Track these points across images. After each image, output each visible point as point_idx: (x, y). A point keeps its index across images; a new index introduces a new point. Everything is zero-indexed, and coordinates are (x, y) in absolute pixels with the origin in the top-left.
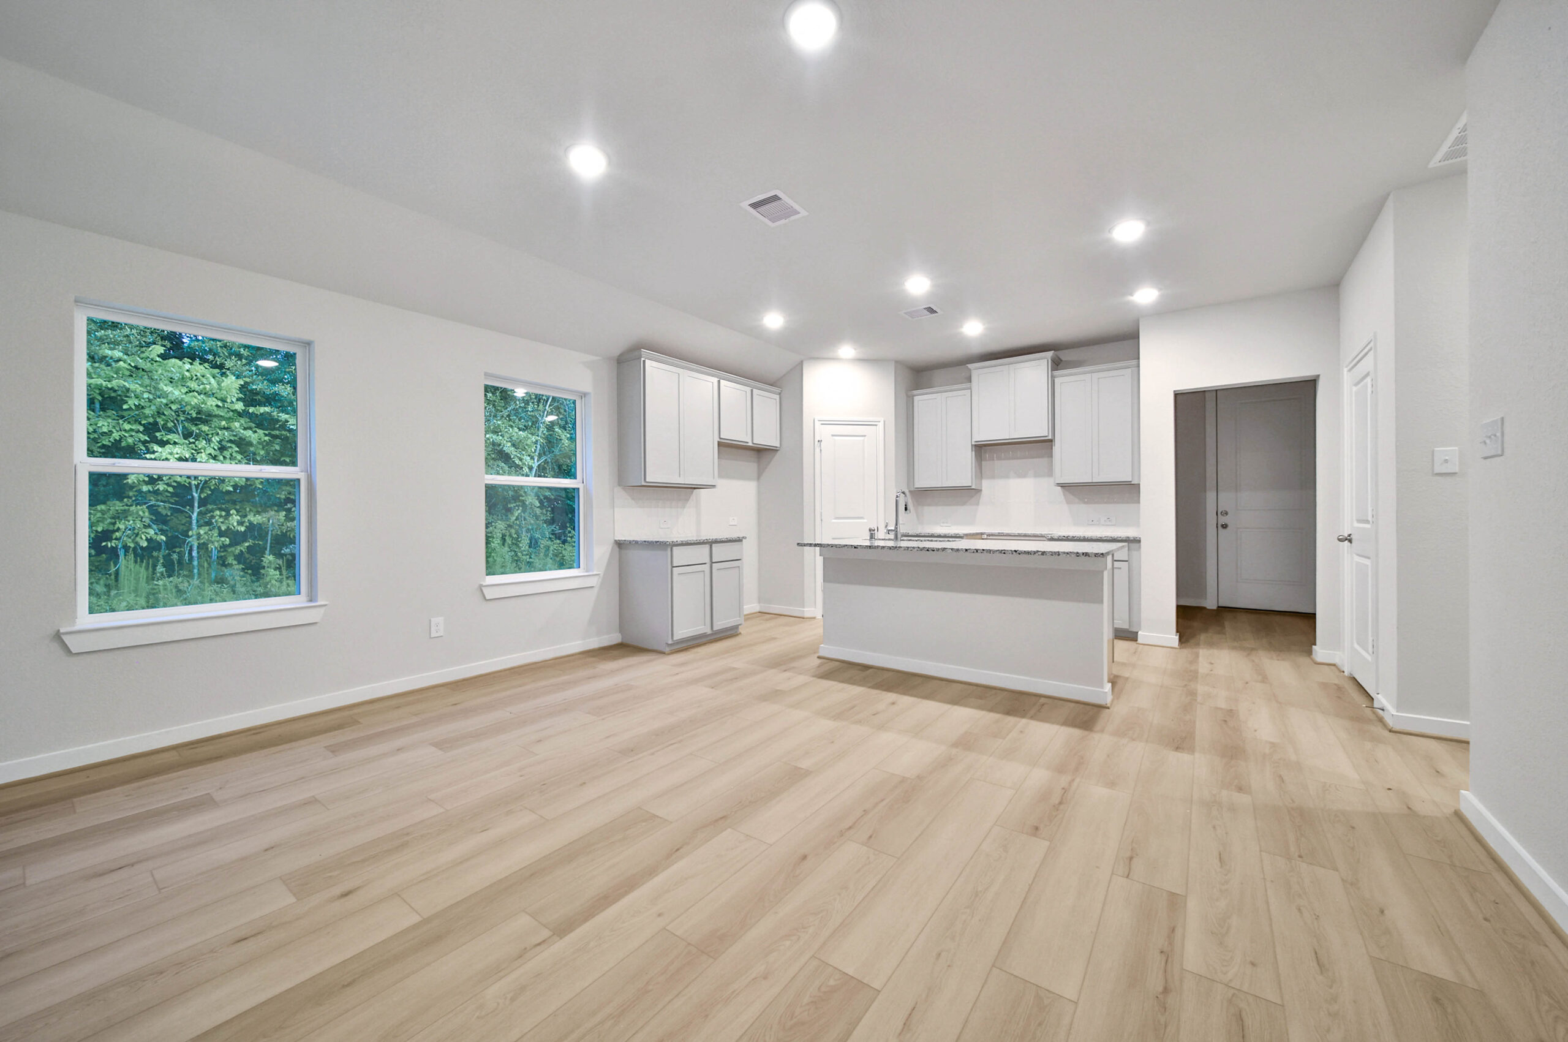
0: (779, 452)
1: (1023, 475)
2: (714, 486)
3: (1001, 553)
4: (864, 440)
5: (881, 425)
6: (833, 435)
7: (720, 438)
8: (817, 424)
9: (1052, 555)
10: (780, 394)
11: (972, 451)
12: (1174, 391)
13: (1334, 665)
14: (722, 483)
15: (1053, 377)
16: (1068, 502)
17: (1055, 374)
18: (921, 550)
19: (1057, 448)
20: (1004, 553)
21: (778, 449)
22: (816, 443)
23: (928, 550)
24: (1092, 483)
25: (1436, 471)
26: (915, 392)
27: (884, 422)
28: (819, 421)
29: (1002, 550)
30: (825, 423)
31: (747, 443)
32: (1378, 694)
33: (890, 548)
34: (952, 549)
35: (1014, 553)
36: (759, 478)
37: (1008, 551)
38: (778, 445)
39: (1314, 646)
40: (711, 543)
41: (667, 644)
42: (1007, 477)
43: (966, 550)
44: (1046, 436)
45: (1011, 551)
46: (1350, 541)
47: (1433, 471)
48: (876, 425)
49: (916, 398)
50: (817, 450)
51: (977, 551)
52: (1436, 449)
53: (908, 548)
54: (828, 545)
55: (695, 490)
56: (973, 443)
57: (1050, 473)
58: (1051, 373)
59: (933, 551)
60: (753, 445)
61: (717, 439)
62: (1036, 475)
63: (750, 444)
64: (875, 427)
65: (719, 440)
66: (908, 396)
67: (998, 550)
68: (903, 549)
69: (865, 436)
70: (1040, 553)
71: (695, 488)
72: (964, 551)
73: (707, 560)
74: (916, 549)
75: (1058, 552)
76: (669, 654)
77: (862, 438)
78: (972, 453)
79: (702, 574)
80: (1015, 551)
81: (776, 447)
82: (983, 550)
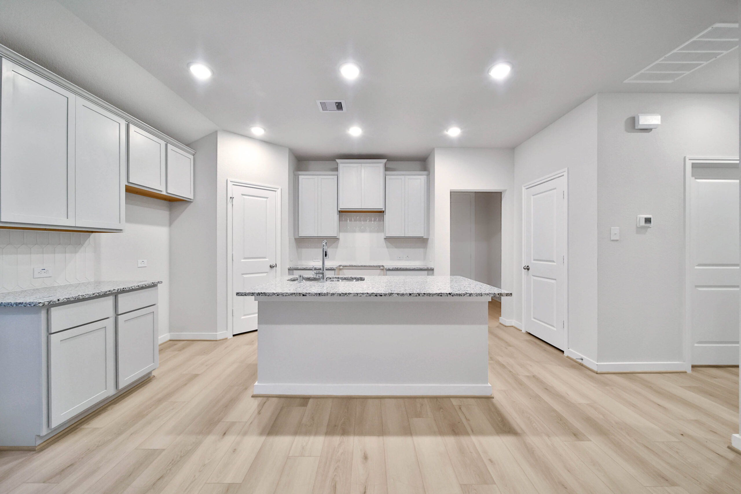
0: (192, 203)
1: (363, 231)
2: (120, 230)
3: (439, 295)
4: (266, 201)
5: (279, 191)
6: (243, 195)
7: (129, 182)
8: (229, 184)
9: (477, 296)
10: (194, 155)
11: (337, 214)
12: (450, 190)
13: (512, 326)
14: (130, 229)
15: (385, 175)
16: (387, 247)
17: (386, 173)
18: (370, 296)
19: (387, 216)
20: (441, 296)
21: (191, 201)
22: (229, 199)
23: (376, 296)
24: (405, 237)
25: (612, 239)
26: (300, 173)
27: (281, 189)
28: (231, 182)
29: (439, 294)
30: (237, 184)
31: (161, 191)
32: (569, 348)
33: (340, 295)
34: (398, 294)
35: (449, 295)
36: (170, 224)
37: (444, 294)
38: (192, 197)
39: (500, 317)
40: (116, 294)
41: (39, 436)
42: (354, 231)
43: (410, 294)
44: (382, 209)
45: (446, 293)
46: (528, 269)
47: (611, 239)
48: (276, 191)
49: (301, 177)
50: (230, 205)
51: (419, 295)
52: (612, 228)
53: (358, 294)
54: (274, 294)
55: (94, 234)
56: (339, 210)
57: (381, 229)
58: (385, 172)
59: (381, 296)
60: (167, 194)
61: (124, 183)
62: (371, 232)
63: (164, 193)
64: (275, 192)
65: (127, 184)
66: (295, 175)
67: (437, 294)
68: (353, 295)
69: (267, 198)
70: (468, 295)
71: (92, 232)
72: (409, 295)
73: (111, 313)
74: (365, 295)
75: (481, 293)
76: (42, 450)
77: (266, 199)
78: (337, 216)
79: (103, 331)
80: (450, 294)
81: (191, 199)
82: (424, 294)
